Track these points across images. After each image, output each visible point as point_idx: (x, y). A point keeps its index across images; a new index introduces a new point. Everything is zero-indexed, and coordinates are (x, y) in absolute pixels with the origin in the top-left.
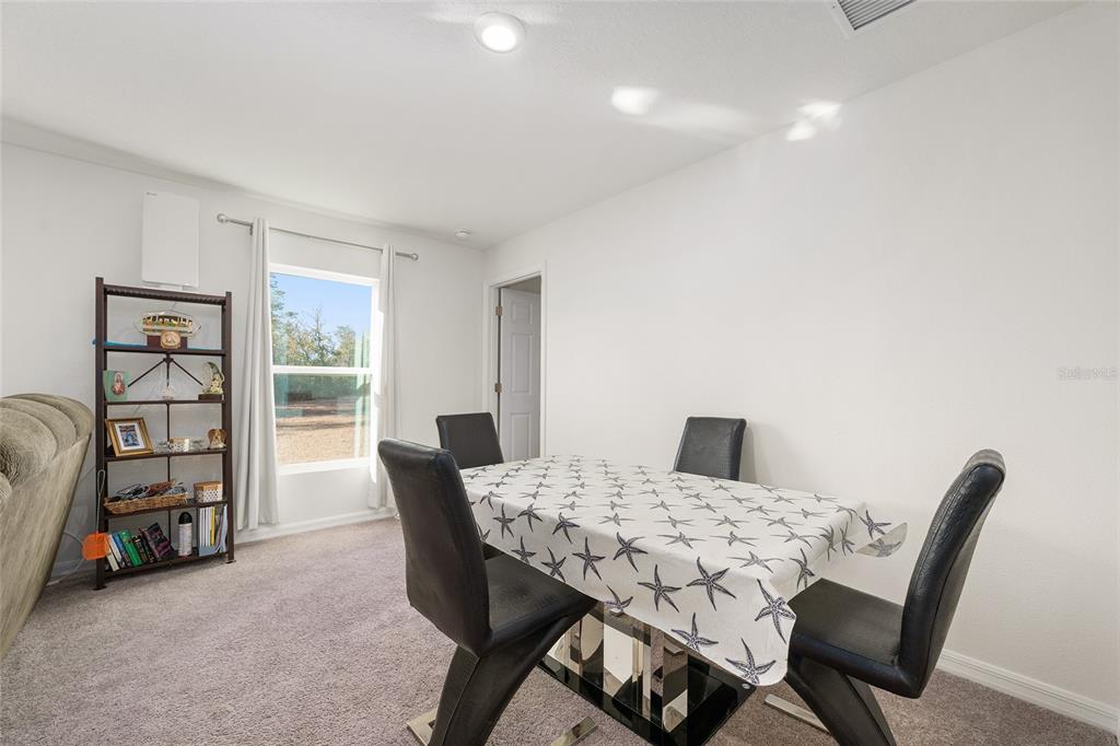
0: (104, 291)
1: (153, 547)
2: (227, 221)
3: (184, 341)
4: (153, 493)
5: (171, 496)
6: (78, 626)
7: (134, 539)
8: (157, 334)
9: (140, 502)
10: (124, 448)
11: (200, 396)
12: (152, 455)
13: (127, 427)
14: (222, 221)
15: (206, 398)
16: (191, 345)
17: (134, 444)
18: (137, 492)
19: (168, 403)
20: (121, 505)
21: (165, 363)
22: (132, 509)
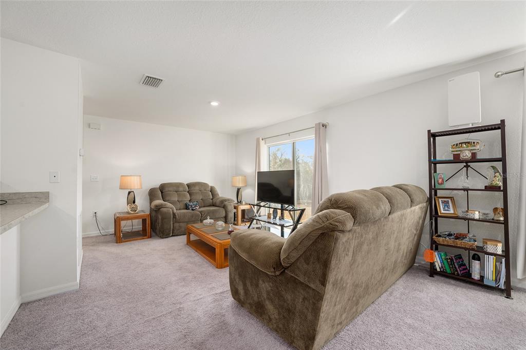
0: (433, 136)
1: (457, 266)
2: (502, 75)
3: (474, 155)
4: (457, 238)
5: (466, 242)
6: (415, 290)
7: (447, 259)
8: (459, 152)
9: (450, 241)
10: (443, 212)
11: (486, 187)
12: (457, 218)
13: (445, 201)
14: (498, 76)
15: (490, 188)
16: (479, 157)
17: (448, 210)
18: (450, 235)
19: (467, 190)
20: (441, 239)
21: (465, 168)
22: (446, 243)
